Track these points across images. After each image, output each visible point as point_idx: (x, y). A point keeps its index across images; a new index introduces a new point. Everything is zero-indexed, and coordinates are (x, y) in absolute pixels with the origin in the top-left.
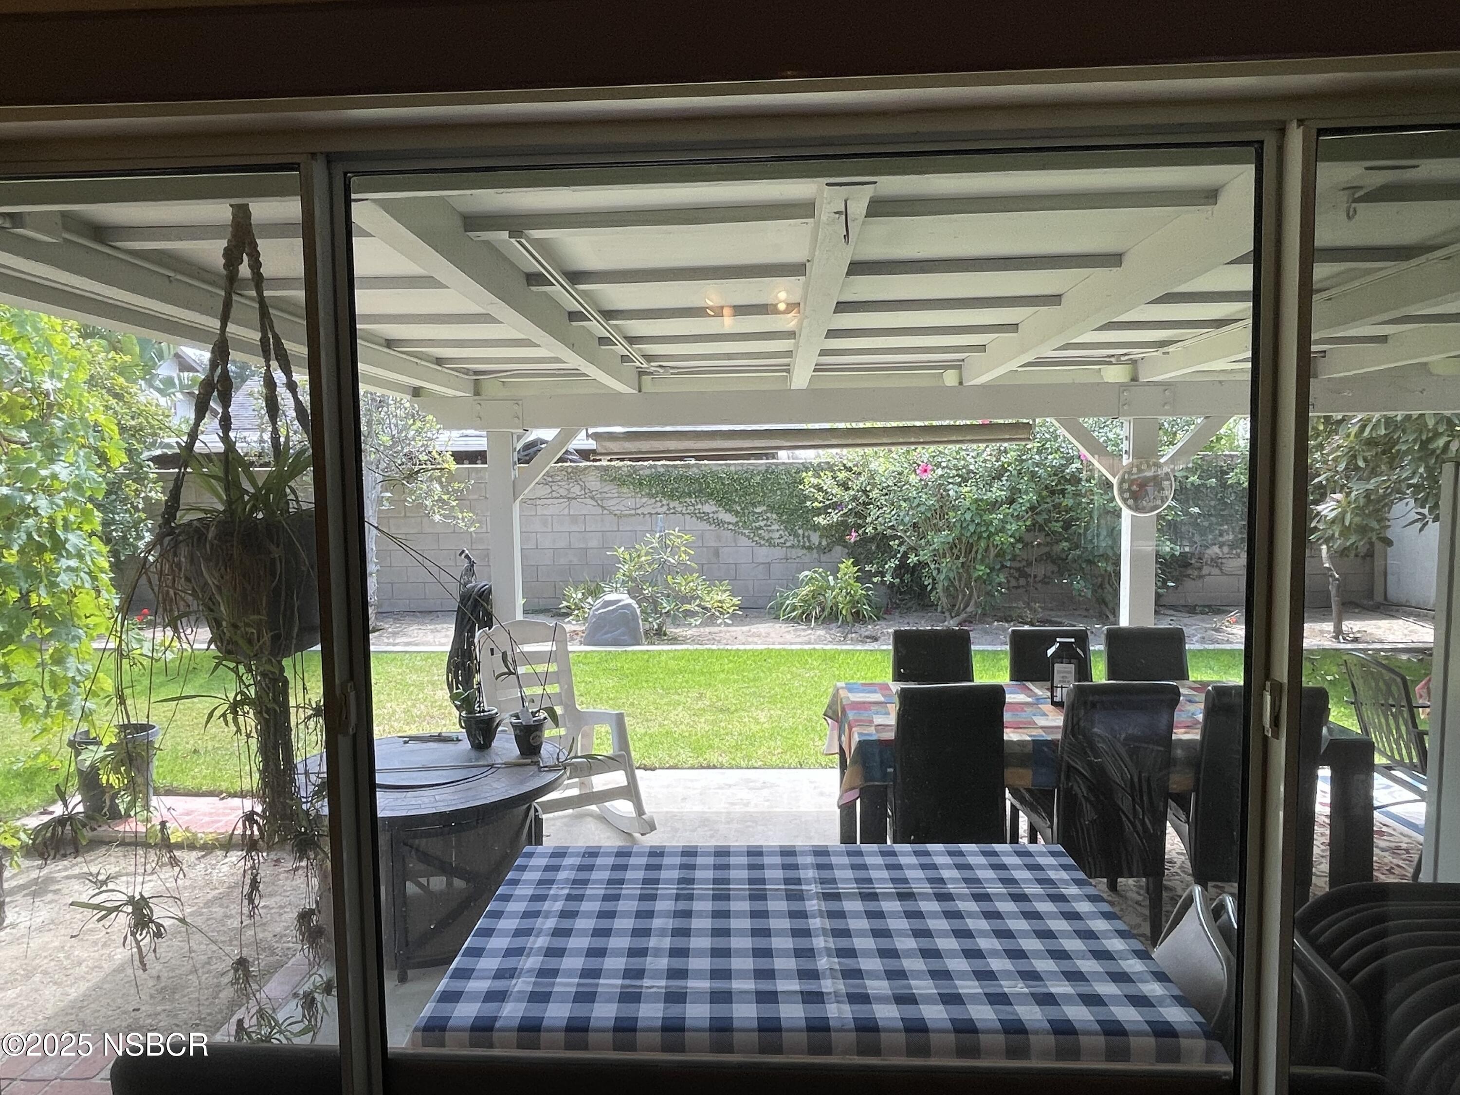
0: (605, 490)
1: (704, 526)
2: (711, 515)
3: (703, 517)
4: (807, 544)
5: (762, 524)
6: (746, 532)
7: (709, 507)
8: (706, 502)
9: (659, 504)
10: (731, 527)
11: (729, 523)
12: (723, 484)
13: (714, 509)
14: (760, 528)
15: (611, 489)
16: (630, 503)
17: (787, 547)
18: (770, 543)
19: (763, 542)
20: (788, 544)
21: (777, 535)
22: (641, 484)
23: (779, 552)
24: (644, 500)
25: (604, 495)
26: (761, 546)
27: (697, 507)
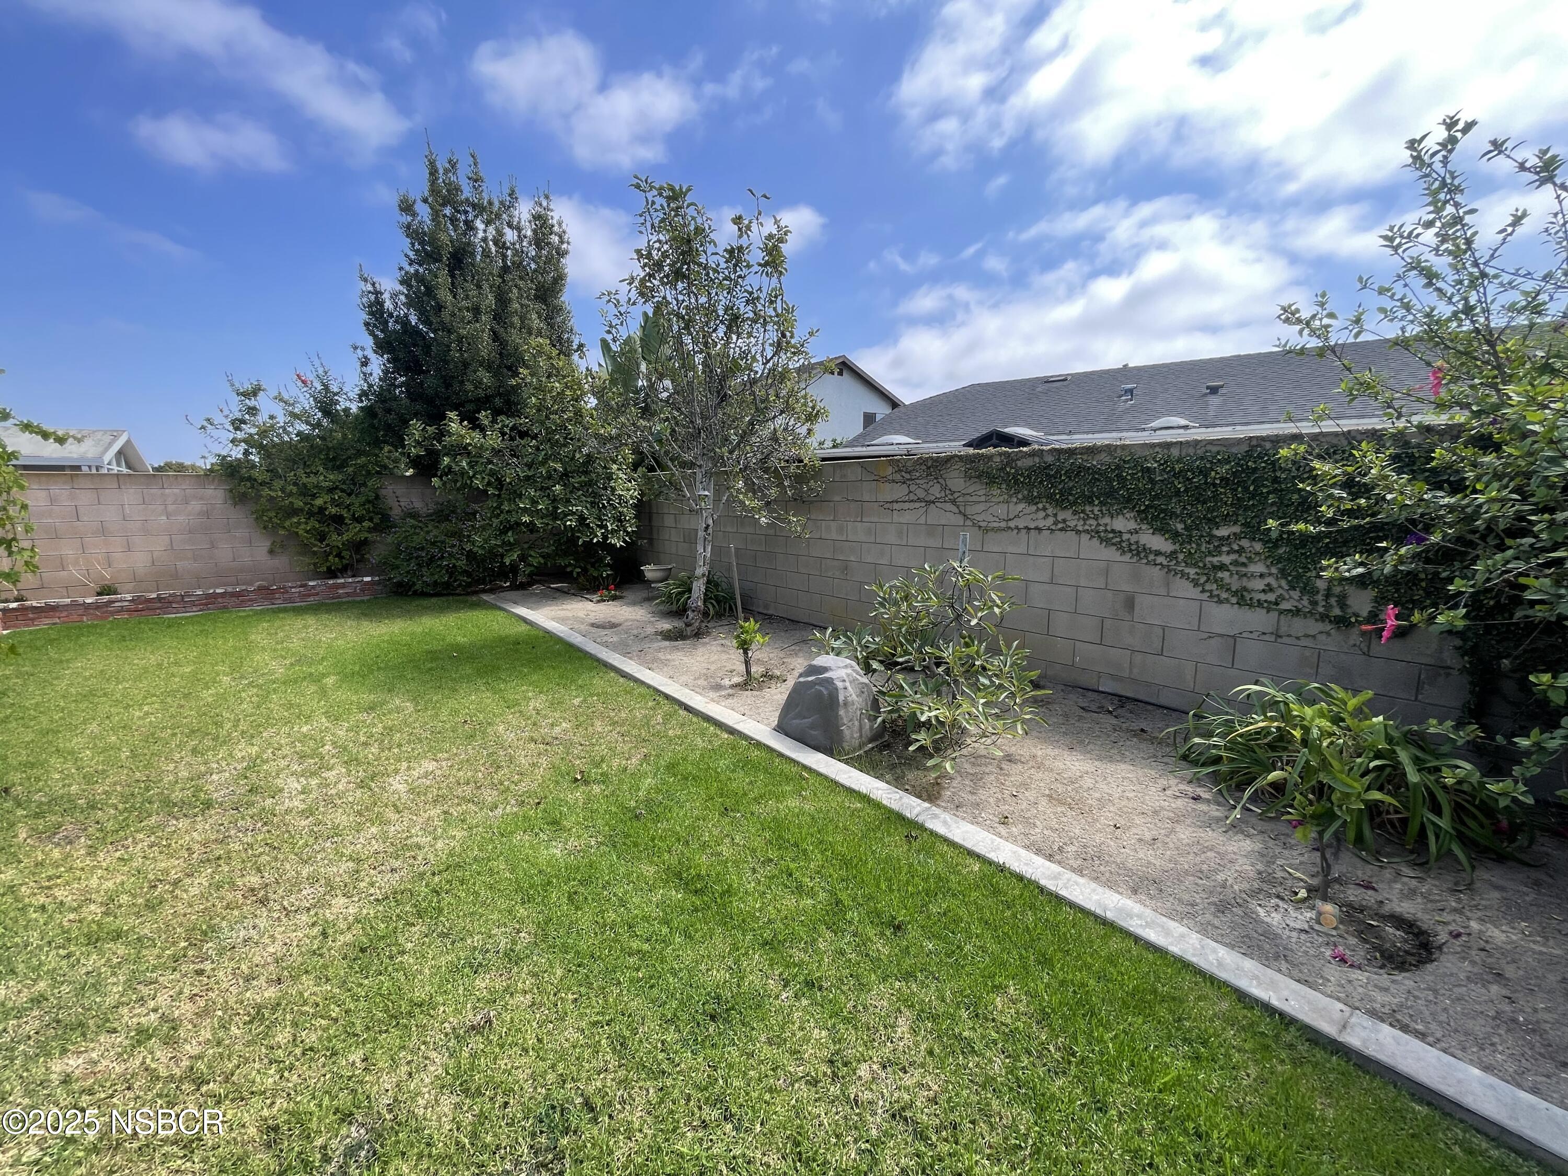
0: (970, 490)
1: (1111, 554)
2: (1125, 537)
3: (1110, 538)
4: (1337, 611)
5: (1226, 559)
6: (1192, 571)
7: (1123, 523)
8: (1120, 512)
9: (1042, 514)
10: (1160, 559)
11: (1158, 553)
12: (1152, 481)
13: (1132, 525)
14: (1222, 567)
15: (977, 489)
16: (1001, 510)
17: (1281, 612)
18: (1242, 598)
19: (1224, 595)
20: (1285, 606)
21: (1259, 584)
22: (1016, 482)
23: (1258, 619)
24: (1021, 506)
25: (968, 498)
26: (1220, 602)
27: (1102, 522)
